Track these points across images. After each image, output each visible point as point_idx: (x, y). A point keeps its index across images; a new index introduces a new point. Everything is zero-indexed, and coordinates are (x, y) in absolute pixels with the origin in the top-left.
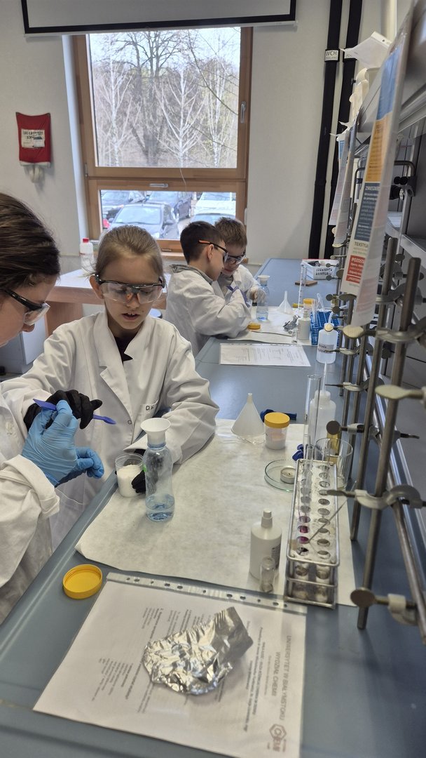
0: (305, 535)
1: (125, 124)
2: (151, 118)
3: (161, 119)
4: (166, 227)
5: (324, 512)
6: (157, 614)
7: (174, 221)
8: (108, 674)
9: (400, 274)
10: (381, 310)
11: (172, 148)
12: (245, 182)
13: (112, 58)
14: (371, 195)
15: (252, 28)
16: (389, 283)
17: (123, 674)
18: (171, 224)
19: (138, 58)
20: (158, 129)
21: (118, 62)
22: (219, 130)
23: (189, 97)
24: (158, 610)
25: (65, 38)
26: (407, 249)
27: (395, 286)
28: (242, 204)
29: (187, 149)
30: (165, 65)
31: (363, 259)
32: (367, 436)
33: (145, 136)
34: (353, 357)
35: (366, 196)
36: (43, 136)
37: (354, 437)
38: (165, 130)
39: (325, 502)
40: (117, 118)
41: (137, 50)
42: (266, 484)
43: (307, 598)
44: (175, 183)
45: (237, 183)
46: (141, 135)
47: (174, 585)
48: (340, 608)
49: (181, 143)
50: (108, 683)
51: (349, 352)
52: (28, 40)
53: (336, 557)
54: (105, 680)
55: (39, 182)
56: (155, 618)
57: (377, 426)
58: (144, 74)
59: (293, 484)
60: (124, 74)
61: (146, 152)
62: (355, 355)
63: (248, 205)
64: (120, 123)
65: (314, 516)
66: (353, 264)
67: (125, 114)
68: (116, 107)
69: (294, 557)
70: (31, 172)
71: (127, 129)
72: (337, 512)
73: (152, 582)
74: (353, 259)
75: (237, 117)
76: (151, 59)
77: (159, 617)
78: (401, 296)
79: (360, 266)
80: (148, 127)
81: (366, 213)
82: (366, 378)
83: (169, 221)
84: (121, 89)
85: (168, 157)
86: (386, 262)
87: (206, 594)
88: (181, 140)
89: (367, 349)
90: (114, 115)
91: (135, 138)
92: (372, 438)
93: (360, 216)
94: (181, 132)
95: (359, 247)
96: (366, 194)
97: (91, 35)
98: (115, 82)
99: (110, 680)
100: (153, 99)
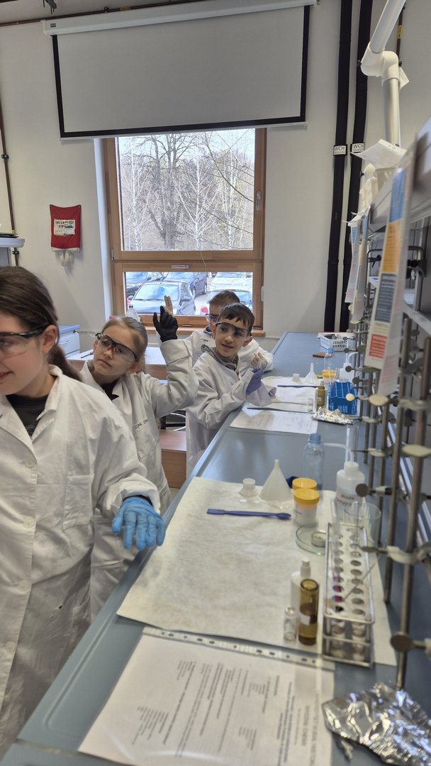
0: (339, 594)
1: (145, 210)
2: (169, 204)
3: (178, 205)
4: (183, 303)
5: (356, 572)
6: (191, 667)
7: (191, 297)
8: (146, 721)
9: (416, 348)
10: (401, 381)
11: (189, 231)
12: (262, 262)
13: (133, 152)
14: (387, 283)
15: (266, 129)
16: (407, 357)
17: (161, 721)
18: (188, 300)
19: (157, 152)
20: (175, 214)
21: (139, 156)
22: (232, 214)
23: (205, 185)
24: (191, 663)
25: (96, 141)
26: (422, 324)
27: (412, 360)
28: (259, 283)
29: (202, 232)
30: (182, 158)
31: (385, 337)
32: (395, 498)
33: (163, 221)
34: (375, 425)
35: (384, 284)
36: (74, 225)
37: (381, 500)
38: (182, 215)
39: (356, 563)
40: (137, 205)
41: (156, 144)
42: (298, 548)
43: (345, 658)
44: (195, 264)
45: (254, 264)
46: (159, 220)
47: (206, 640)
48: (377, 667)
49: (196, 227)
50: (147, 730)
51: (371, 420)
52: (63, 143)
53: (370, 615)
54: (144, 726)
55: (69, 266)
56: (189, 669)
57: (403, 489)
58: (162, 165)
59: (324, 547)
60: (144, 166)
61: (163, 235)
62: (378, 423)
63: (265, 283)
64: (140, 209)
65: (347, 576)
66: (374, 342)
67: (145, 202)
68: (136, 194)
69: (331, 614)
70: (62, 257)
71: (146, 215)
72: (369, 572)
73: (185, 637)
74: (374, 337)
75: (253, 204)
76: (169, 153)
77: (192, 670)
78: (419, 370)
79: (381, 343)
80: (166, 213)
81: (384, 298)
82: (389, 444)
83: (186, 297)
84: (142, 179)
85: (184, 238)
86: (404, 338)
87: (237, 649)
88: (197, 224)
89: (389, 418)
90: (135, 203)
91: (153, 222)
92: (400, 500)
93: (378, 301)
94: (197, 216)
95: (379, 327)
96: (383, 283)
97: (120, 138)
98: (136, 174)
99: (148, 726)
100: (171, 187)
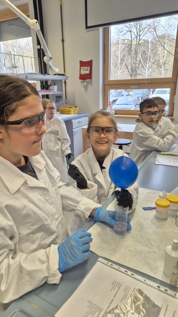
1: (124, 64)
2: (135, 61)
3: (139, 61)
4: (137, 106)
6: (119, 285)
8: (91, 309)
11: (143, 73)
12: (176, 83)
13: (120, 38)
17: (98, 312)
19: (131, 37)
20: (137, 65)
21: (123, 40)
22: (165, 64)
23: (152, 50)
25: (101, 29)
28: (173, 94)
29: (149, 73)
30: (142, 39)
33: (131, 69)
36: (89, 69)
38: (140, 66)
40: (120, 62)
41: (131, 34)
44: (142, 85)
45: (172, 84)
47: (129, 273)
49: (147, 71)
52: (87, 32)
54: (89, 312)
55: (86, 88)
56: (117, 287)
58: (133, 43)
60: (125, 44)
61: (131, 76)
67: (124, 60)
68: (120, 57)
70: (83, 84)
71: (124, 66)
73: (119, 268)
76: (137, 37)
80: (133, 65)
83: (138, 103)
84: (123, 50)
87: (146, 282)
91: (127, 70)
94: (147, 66)
98: (121, 48)
100: (136, 53)
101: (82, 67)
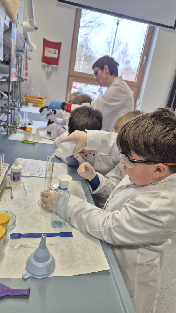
36: (57, 52)
55: (49, 75)
70: (46, 69)
101: (46, 48)
